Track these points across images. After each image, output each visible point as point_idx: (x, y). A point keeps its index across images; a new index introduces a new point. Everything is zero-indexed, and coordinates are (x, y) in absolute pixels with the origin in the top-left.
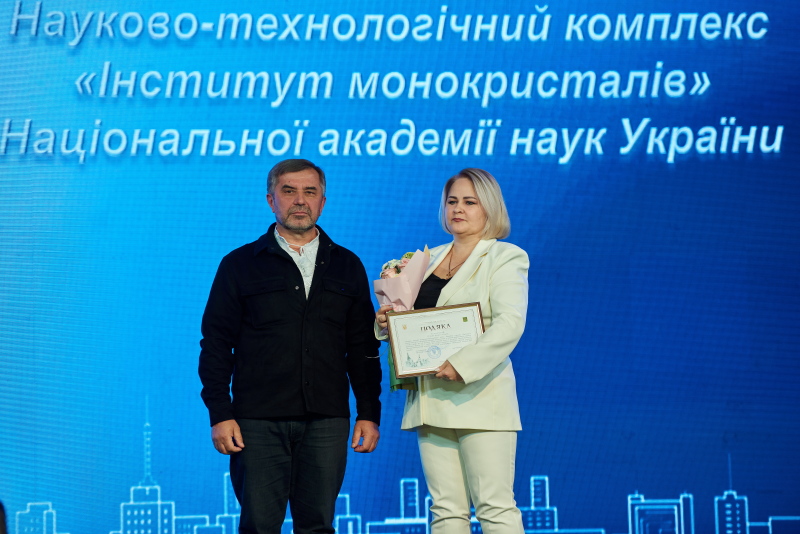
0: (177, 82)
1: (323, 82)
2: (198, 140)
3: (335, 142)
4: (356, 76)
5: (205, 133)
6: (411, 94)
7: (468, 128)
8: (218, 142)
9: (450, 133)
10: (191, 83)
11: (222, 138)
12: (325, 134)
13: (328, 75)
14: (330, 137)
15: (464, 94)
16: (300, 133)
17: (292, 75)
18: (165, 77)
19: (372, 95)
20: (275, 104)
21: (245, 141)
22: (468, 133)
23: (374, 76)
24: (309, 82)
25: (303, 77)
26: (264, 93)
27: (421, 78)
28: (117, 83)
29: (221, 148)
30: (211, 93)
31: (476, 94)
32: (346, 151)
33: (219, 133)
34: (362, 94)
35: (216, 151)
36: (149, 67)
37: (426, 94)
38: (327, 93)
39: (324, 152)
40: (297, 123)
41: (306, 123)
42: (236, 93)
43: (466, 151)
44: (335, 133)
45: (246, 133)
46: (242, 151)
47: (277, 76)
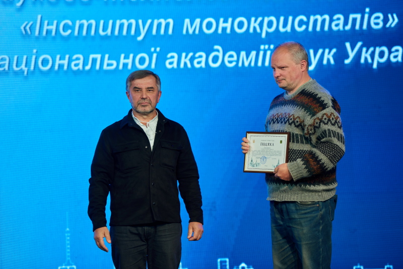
0: (81, 26)
1: (167, 25)
2: (94, 60)
3: (175, 60)
4: (187, 21)
5: (99, 56)
6: (220, 31)
7: (254, 50)
8: (106, 61)
9: (243, 54)
10: (89, 27)
11: (109, 59)
12: (169, 55)
13: (171, 21)
14: (172, 57)
15: (251, 30)
16: (155, 55)
17: (149, 21)
18: (74, 24)
19: (197, 32)
20: (140, 38)
21: (122, 61)
22: (254, 53)
23: (198, 21)
24: (159, 25)
25: (156, 22)
26: (133, 32)
27: (225, 21)
28: (45, 28)
29: (108, 65)
30: (101, 33)
31: (258, 30)
32: (182, 66)
33: (107, 56)
34: (191, 31)
35: (105, 67)
36: (65, 18)
37: (228, 31)
38: (170, 32)
39: (169, 66)
40: (153, 49)
41: (158, 49)
42: (116, 33)
43: (253, 64)
44: (175, 55)
45: (123, 56)
46: (121, 67)
47: (140, 22)
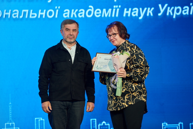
2: (25, 13)
3: (68, 13)
5: (27, 11)
7: (110, 8)
8: (31, 14)
9: (104, 10)
11: (33, 12)
12: (65, 11)
14: (67, 12)
16: (57, 11)
20: (49, 1)
21: (40, 13)
22: (110, 10)
29: (32, 16)
32: (72, 16)
33: (31, 11)
35: (31, 17)
39: (65, 17)
40: (56, 7)
41: (59, 7)
43: (109, 16)
44: (68, 10)
45: (40, 11)
46: (39, 17)
